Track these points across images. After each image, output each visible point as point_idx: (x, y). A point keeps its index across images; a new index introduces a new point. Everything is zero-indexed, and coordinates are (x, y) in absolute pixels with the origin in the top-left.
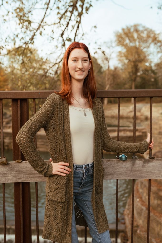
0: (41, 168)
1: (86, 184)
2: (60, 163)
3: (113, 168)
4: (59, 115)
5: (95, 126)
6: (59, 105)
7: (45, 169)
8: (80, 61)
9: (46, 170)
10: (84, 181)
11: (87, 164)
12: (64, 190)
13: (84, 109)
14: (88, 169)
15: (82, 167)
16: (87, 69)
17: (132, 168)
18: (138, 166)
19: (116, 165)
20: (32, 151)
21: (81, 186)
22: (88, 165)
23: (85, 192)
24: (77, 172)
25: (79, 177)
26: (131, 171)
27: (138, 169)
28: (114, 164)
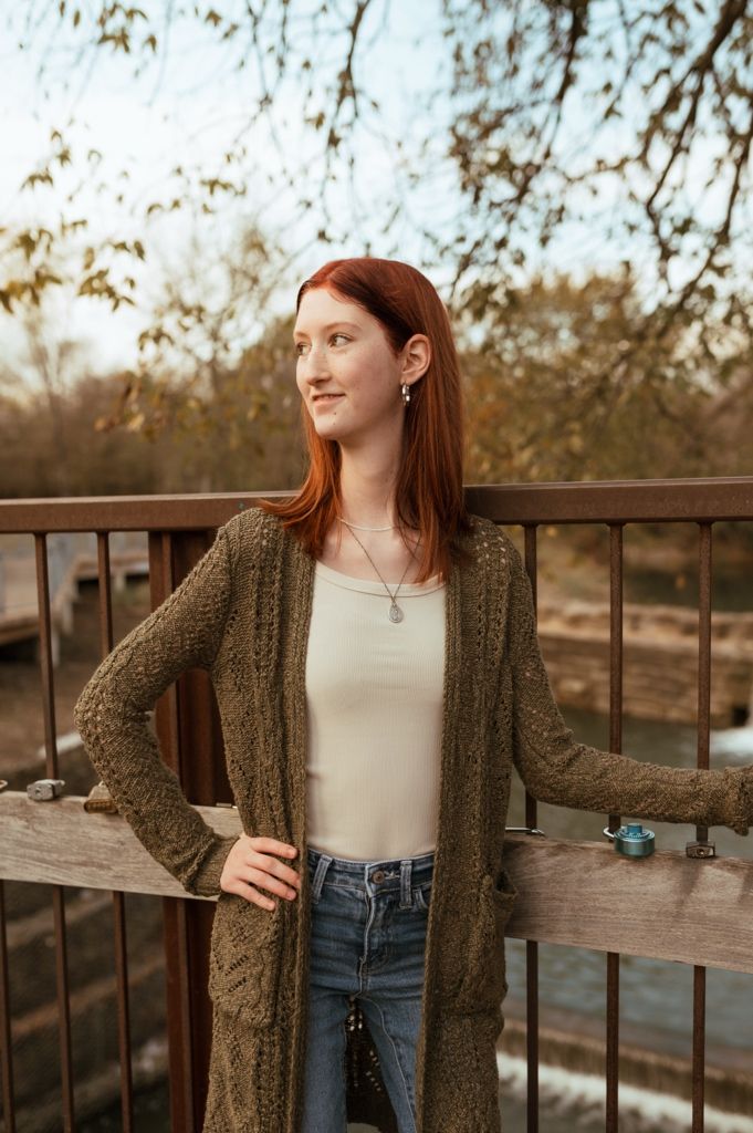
0: (176, 852)
1: (399, 957)
2: (260, 842)
3: (583, 890)
4: (258, 613)
5: (447, 673)
6: (262, 569)
7: (191, 861)
9: (195, 866)
10: (376, 940)
11: (392, 857)
12: (268, 973)
13: (393, 587)
14: (396, 883)
15: (356, 872)
17: (681, 903)
18: (712, 895)
19: (598, 875)
20: (132, 775)
21: (364, 960)
22: (396, 866)
23: (396, 996)
24: (338, 894)
25: (348, 918)
26: (678, 916)
27: (713, 913)
28: (588, 869)
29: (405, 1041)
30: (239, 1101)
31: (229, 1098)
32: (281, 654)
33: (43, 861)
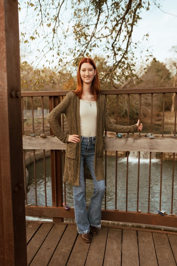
0: (62, 137)
1: (91, 150)
2: (73, 135)
3: (113, 143)
4: (73, 105)
5: (97, 112)
6: (73, 99)
7: (64, 138)
8: (87, 71)
9: (64, 139)
10: (89, 148)
11: (91, 137)
12: (75, 152)
13: (90, 102)
14: (92, 140)
15: (87, 139)
16: (92, 76)
17: (126, 143)
18: (129, 142)
19: (115, 141)
20: (56, 127)
21: (87, 151)
22: (91, 138)
23: (90, 155)
24: (84, 142)
25: (85, 145)
26: (125, 145)
27: (130, 144)
28: (114, 140)
29: (92, 161)
30: (70, 170)
31: (69, 170)
32: (76, 110)
33: (33, 146)
